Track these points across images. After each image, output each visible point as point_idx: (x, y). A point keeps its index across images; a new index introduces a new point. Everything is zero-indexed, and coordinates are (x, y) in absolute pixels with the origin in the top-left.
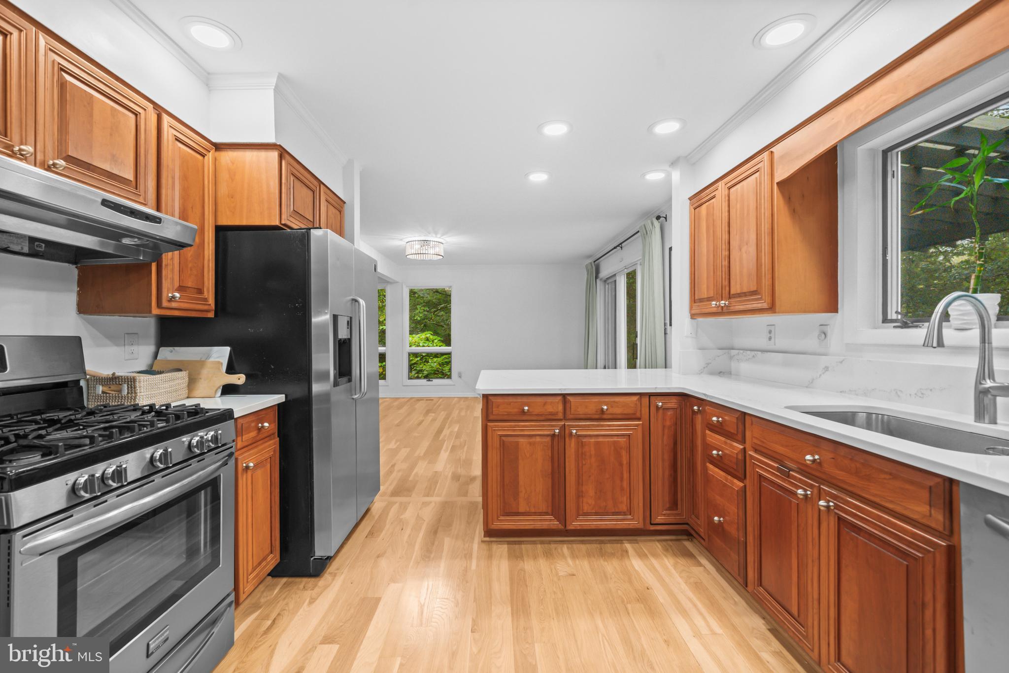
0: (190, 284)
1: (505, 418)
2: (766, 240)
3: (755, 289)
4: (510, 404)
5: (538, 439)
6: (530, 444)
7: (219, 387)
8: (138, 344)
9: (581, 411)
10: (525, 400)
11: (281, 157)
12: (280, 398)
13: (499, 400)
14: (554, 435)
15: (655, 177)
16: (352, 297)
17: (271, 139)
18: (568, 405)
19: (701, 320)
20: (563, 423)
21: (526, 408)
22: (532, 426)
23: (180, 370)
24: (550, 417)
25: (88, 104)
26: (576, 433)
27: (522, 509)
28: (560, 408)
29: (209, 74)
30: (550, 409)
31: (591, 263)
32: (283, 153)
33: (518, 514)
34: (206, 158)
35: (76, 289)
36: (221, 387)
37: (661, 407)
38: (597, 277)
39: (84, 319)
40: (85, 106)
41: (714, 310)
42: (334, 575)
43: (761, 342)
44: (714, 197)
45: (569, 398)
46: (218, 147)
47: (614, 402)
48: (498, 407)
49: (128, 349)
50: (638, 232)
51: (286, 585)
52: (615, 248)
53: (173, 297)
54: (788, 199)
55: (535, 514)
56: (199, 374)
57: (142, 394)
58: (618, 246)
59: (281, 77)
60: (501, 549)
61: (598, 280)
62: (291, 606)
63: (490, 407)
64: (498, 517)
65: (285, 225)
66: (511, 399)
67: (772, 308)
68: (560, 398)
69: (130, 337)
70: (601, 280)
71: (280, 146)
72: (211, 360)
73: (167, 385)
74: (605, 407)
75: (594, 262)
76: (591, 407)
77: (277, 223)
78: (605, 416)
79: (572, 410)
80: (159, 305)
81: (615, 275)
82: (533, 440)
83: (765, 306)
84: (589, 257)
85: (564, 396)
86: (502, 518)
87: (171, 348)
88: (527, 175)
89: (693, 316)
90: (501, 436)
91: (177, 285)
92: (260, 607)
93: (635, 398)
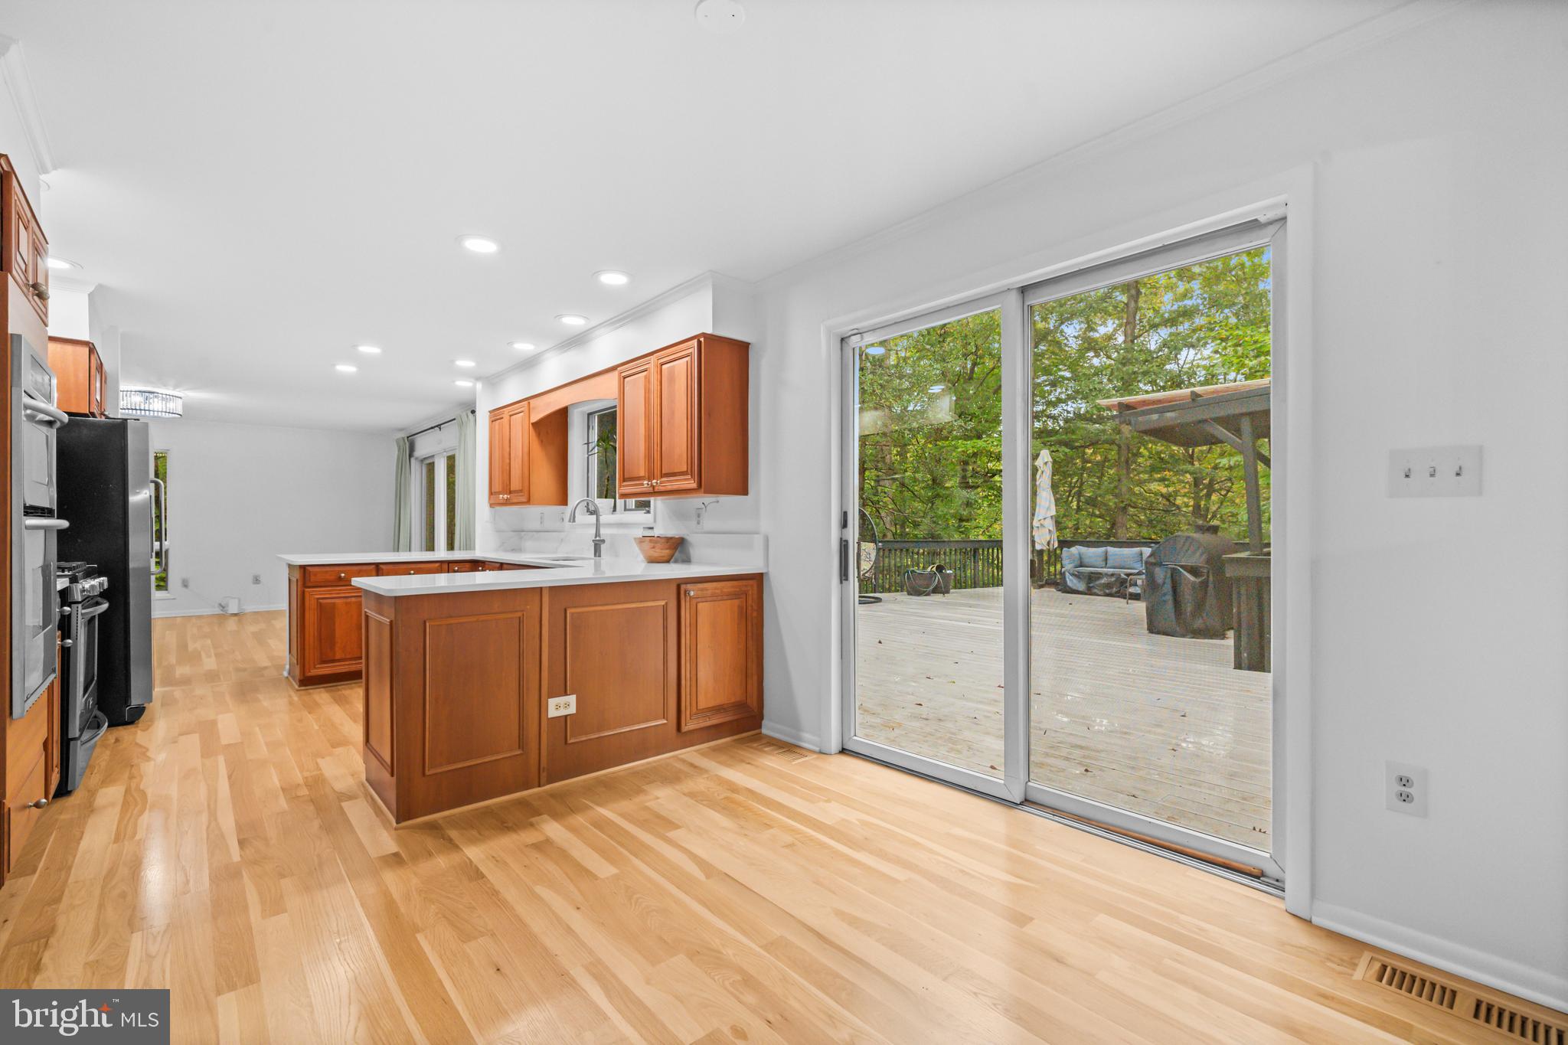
1: (322, 584)
2: (526, 458)
3: (521, 488)
4: (327, 572)
5: (353, 599)
6: (346, 603)
10: (341, 568)
11: (90, 351)
13: (316, 570)
15: (464, 384)
18: (380, 571)
19: (498, 508)
21: (343, 575)
27: (338, 656)
31: (403, 438)
33: (333, 661)
38: (411, 456)
41: (501, 502)
42: (151, 721)
43: (536, 525)
44: (502, 418)
45: (381, 566)
47: (420, 567)
48: (315, 575)
50: (454, 419)
52: (432, 428)
54: (539, 434)
55: (351, 659)
58: (437, 426)
59: (99, 287)
61: (413, 460)
63: (307, 575)
64: (315, 665)
65: (92, 413)
66: (328, 569)
67: (528, 502)
68: (373, 566)
70: (416, 459)
71: (90, 343)
74: (412, 572)
75: (408, 437)
77: (86, 411)
81: (433, 456)
82: (349, 600)
83: (524, 500)
84: (401, 430)
85: (377, 564)
86: (319, 666)
88: (334, 365)
89: (491, 505)
90: (318, 599)
93: (437, 565)
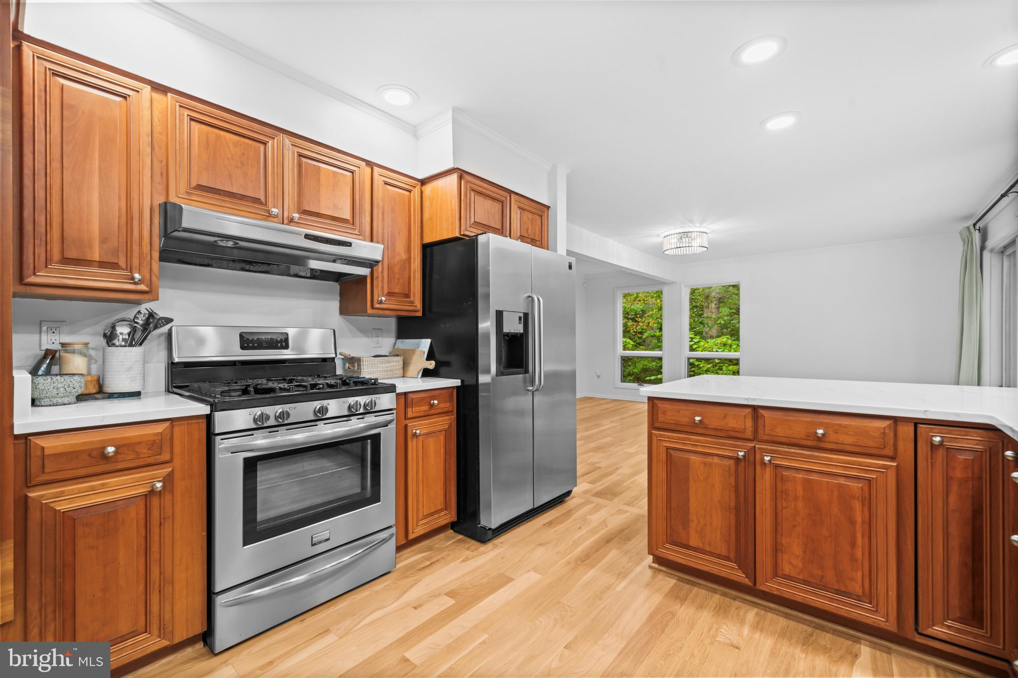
0: (397, 291)
1: (674, 427)
4: (678, 411)
5: (716, 460)
6: (705, 464)
7: (420, 370)
8: (382, 337)
9: (781, 432)
10: (699, 408)
11: (461, 178)
12: (457, 382)
13: (667, 406)
14: (737, 459)
16: (528, 294)
17: (450, 165)
18: (760, 422)
20: (753, 445)
21: (698, 419)
22: (707, 442)
23: (398, 355)
24: (733, 434)
25: (317, 173)
26: (770, 461)
27: (693, 542)
28: (749, 424)
29: (415, 127)
30: (732, 423)
32: (462, 174)
33: (688, 547)
34: (412, 192)
35: (339, 298)
36: (422, 371)
37: (941, 444)
38: (982, 248)
39: (344, 318)
40: (314, 175)
42: (496, 546)
45: (762, 411)
46: (423, 182)
47: (840, 425)
48: (664, 413)
49: (375, 339)
51: (460, 541)
53: (381, 301)
55: (711, 554)
56: (411, 360)
57: (365, 370)
59: (456, 110)
60: (668, 582)
61: (986, 253)
62: (450, 557)
63: (655, 412)
64: (664, 544)
65: (464, 235)
66: (681, 406)
68: (749, 410)
69: (378, 332)
70: (991, 250)
71: (458, 169)
72: (420, 349)
73: (384, 365)
74: (820, 431)
76: (797, 429)
77: (457, 235)
78: (823, 445)
79: (766, 429)
80: (372, 307)
82: (709, 460)
85: (755, 409)
86: (668, 546)
87: (402, 340)
88: (763, 123)
90: (668, 448)
91: (386, 291)
92: (432, 550)
